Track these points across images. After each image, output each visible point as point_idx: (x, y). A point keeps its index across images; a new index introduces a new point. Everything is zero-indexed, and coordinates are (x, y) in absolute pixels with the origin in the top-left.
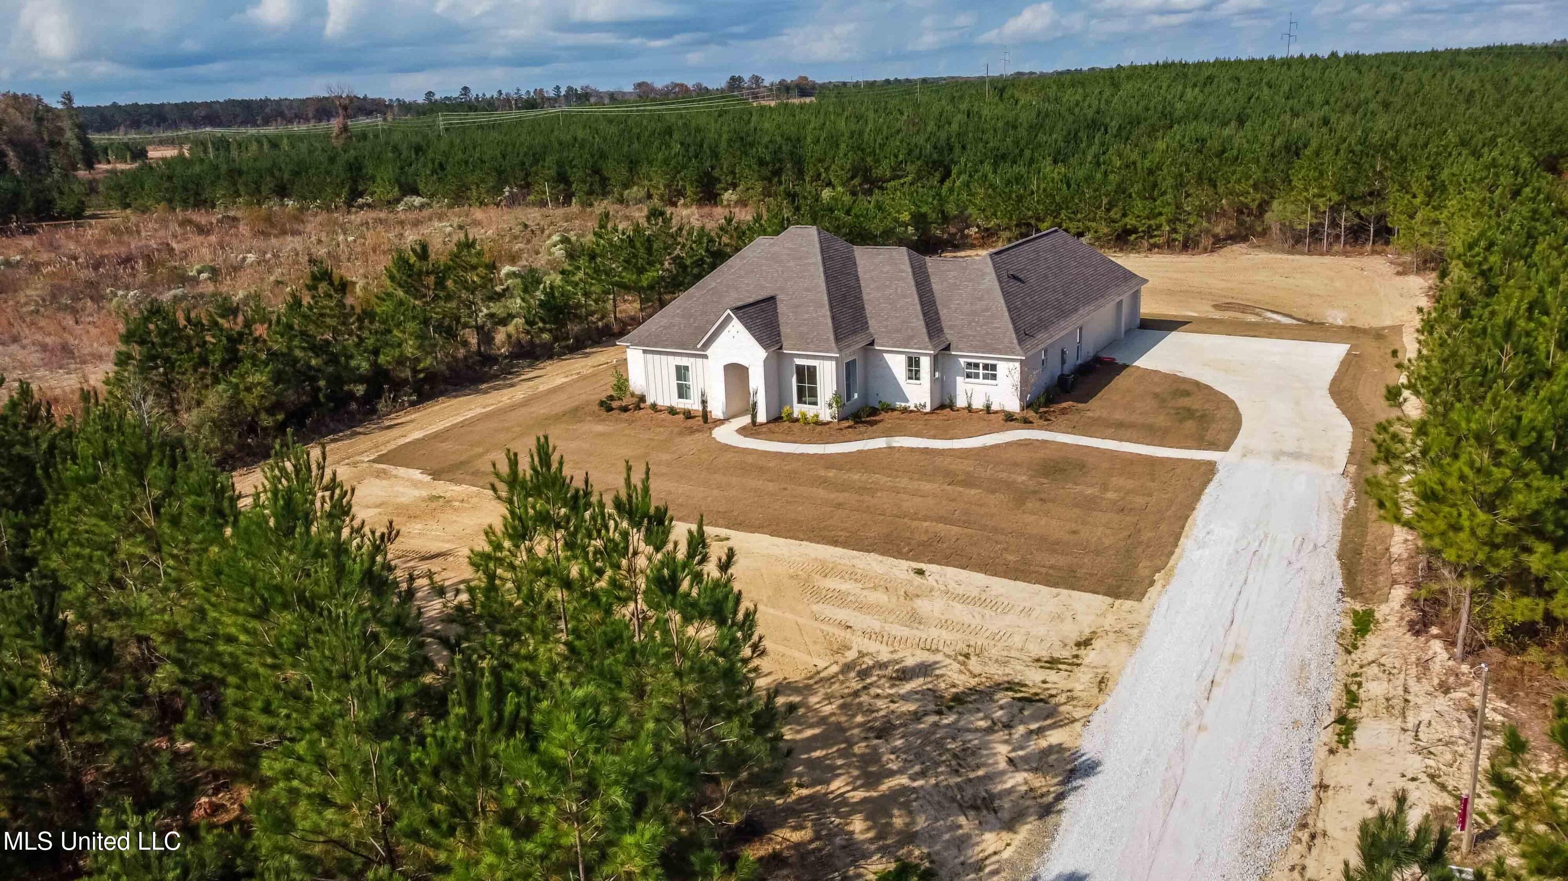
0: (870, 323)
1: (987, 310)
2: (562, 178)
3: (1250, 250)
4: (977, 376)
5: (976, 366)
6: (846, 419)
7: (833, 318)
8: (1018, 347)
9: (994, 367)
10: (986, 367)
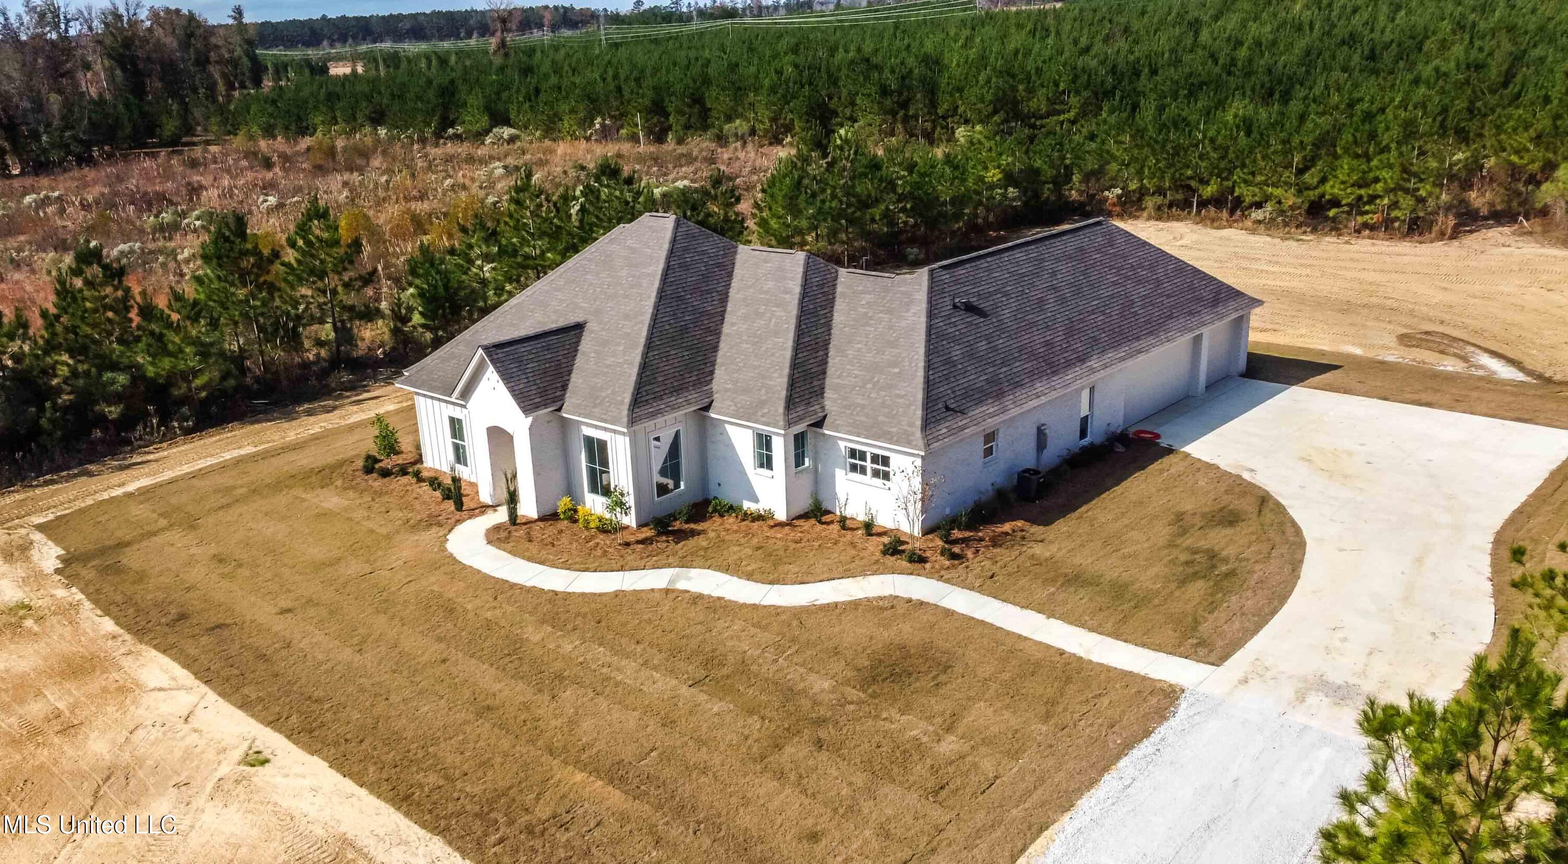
0: (718, 372)
1: (894, 364)
2: (657, 109)
3: (1511, 240)
4: (863, 471)
5: (862, 455)
6: (646, 525)
7: (644, 366)
8: (918, 434)
9: (885, 461)
10: (875, 459)
